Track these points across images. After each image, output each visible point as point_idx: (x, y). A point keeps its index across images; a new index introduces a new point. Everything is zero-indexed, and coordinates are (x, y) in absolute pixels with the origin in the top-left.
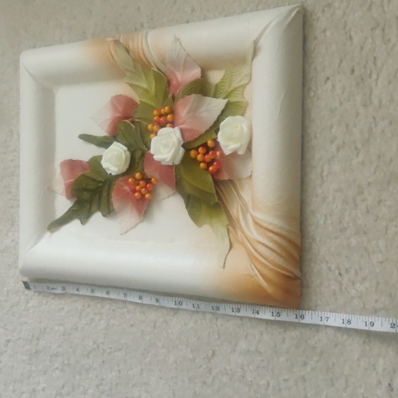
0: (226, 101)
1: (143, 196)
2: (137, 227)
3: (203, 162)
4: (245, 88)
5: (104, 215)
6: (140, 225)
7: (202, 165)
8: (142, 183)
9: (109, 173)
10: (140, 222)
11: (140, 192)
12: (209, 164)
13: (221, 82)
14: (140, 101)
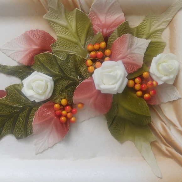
0: (149, 41)
1: (68, 120)
2: (55, 147)
3: (141, 90)
4: (162, 31)
5: (18, 138)
6: (58, 144)
7: (139, 93)
8: (68, 108)
9: (32, 100)
10: (59, 142)
11: (66, 116)
12: (144, 92)
13: (141, 26)
14: (58, 36)
